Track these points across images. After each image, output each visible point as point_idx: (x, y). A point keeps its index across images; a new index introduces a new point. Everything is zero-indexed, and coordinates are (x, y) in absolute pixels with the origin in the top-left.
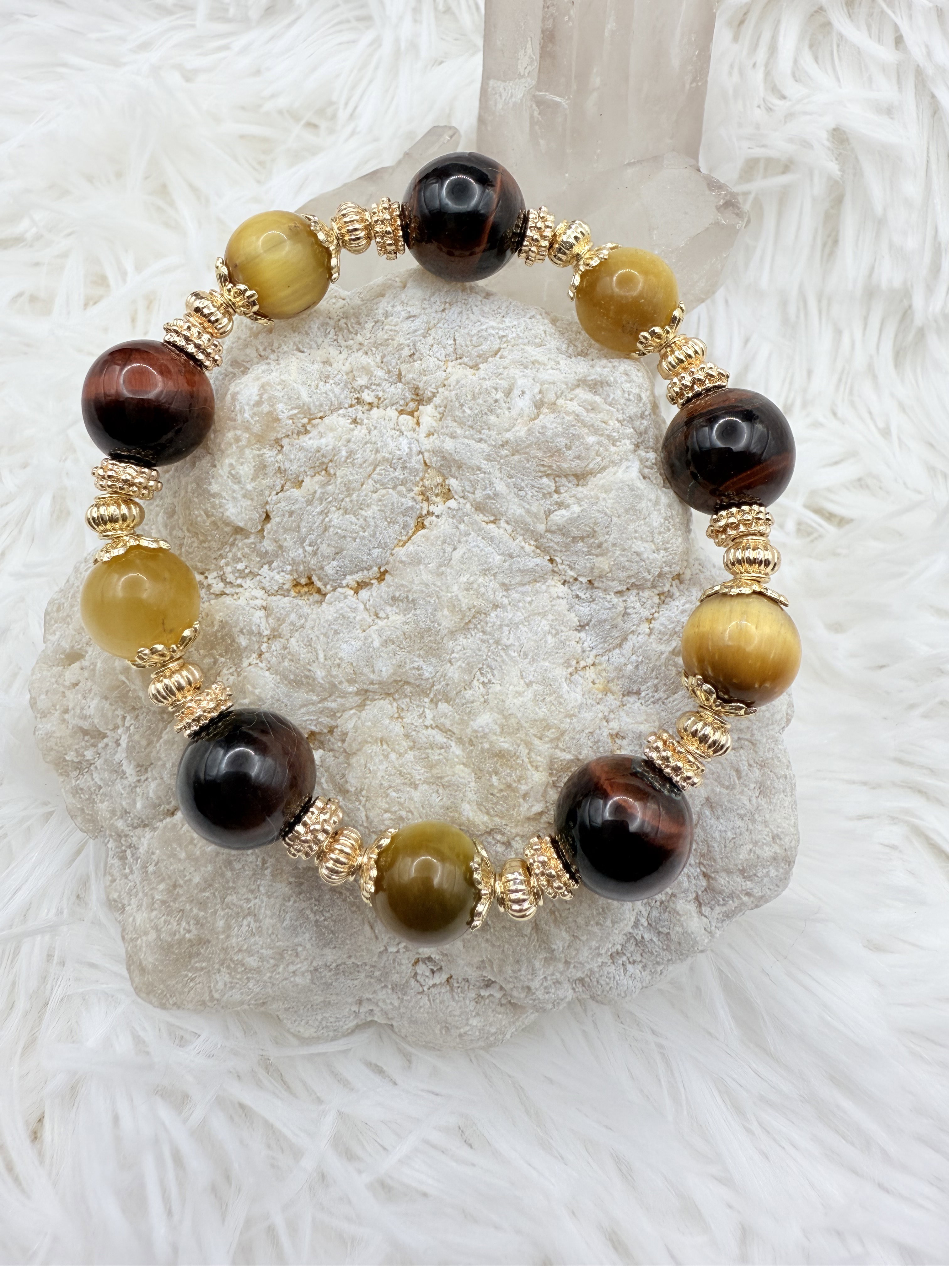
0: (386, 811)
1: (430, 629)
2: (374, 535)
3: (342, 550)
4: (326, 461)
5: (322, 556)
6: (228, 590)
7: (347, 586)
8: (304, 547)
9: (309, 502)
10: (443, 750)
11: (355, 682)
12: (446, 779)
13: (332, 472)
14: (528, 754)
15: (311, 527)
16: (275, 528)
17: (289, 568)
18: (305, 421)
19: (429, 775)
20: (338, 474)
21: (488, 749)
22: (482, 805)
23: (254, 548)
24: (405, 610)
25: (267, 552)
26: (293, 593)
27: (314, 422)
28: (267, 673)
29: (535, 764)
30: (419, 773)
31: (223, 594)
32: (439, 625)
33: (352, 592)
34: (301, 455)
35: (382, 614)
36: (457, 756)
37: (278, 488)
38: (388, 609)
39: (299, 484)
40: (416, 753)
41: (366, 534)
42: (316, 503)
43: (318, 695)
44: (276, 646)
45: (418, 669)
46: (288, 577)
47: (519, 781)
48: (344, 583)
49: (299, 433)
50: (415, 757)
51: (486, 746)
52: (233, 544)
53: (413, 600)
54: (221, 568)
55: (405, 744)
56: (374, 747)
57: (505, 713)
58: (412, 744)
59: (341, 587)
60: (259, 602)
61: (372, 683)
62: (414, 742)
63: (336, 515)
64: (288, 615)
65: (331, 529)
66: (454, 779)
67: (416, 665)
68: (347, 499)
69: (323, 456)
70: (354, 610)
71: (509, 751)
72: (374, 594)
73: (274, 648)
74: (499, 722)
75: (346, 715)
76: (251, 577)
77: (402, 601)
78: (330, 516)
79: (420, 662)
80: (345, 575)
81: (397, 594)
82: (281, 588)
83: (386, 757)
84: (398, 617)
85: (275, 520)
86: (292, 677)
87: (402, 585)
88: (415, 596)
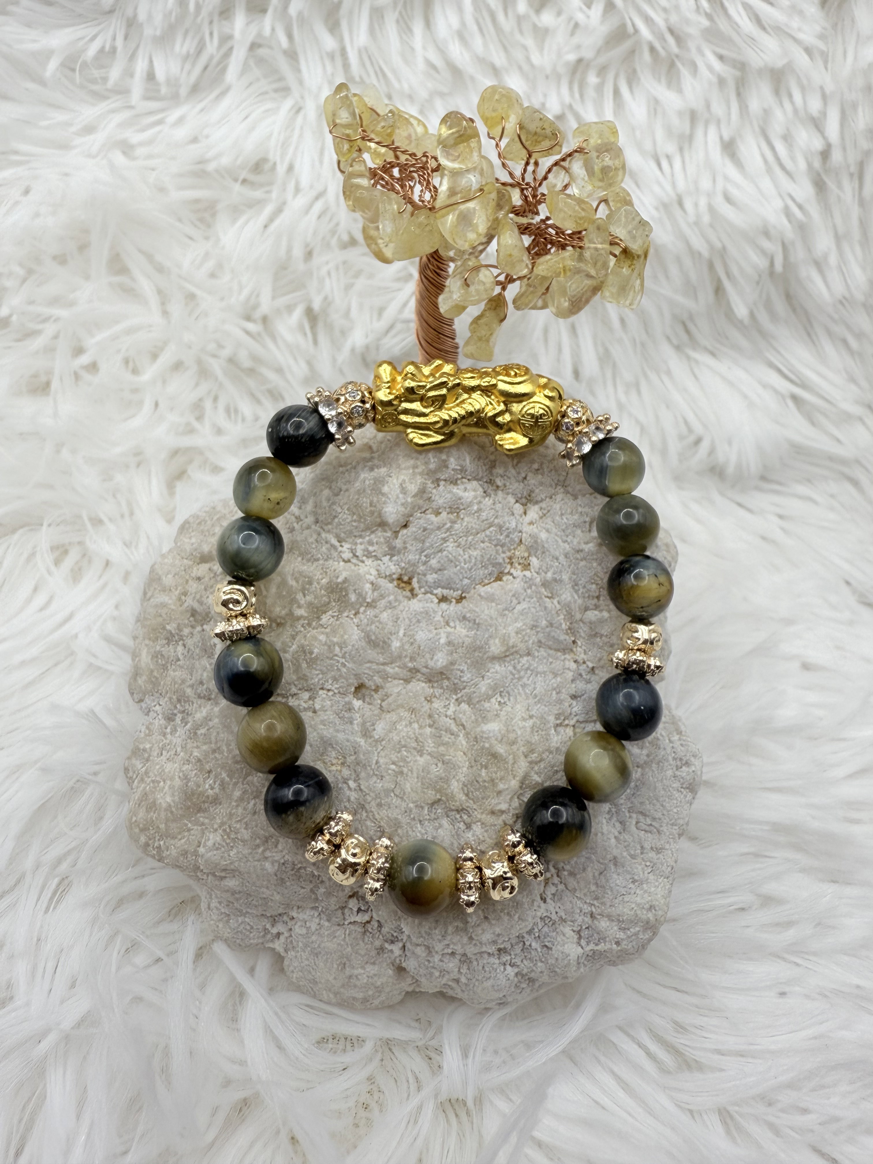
0: (393, 763)
1: (482, 647)
2: (471, 569)
3: (445, 569)
4: (462, 507)
5: (431, 566)
6: (354, 561)
7: (436, 595)
8: (421, 556)
9: (439, 528)
10: (453, 737)
11: (415, 661)
12: (447, 757)
13: (462, 516)
14: (513, 764)
15: (432, 545)
16: (409, 534)
17: (403, 565)
18: (460, 476)
19: (435, 750)
20: (466, 519)
21: (488, 748)
22: (466, 786)
23: (387, 542)
24: (470, 628)
25: (395, 547)
26: (395, 583)
27: (464, 480)
28: (356, 628)
29: (514, 773)
30: (430, 745)
31: (349, 561)
32: (489, 648)
33: (437, 601)
34: (449, 496)
35: (452, 624)
36: (462, 745)
37: (423, 510)
38: (457, 622)
39: (438, 513)
40: (433, 730)
41: (466, 566)
42: (443, 530)
43: (384, 659)
44: (370, 613)
45: (462, 671)
46: (399, 570)
47: (501, 779)
48: (435, 592)
49: (451, 482)
50: (431, 732)
51: (487, 745)
52: (373, 532)
53: (479, 624)
54: (356, 544)
55: (428, 721)
56: (406, 713)
57: (510, 727)
58: (432, 723)
59: (432, 593)
60: (372, 578)
61: (426, 667)
62: (434, 723)
63: (452, 545)
64: (389, 595)
65: (445, 553)
66: (454, 759)
67: (462, 668)
68: (465, 539)
69: (462, 504)
70: (435, 612)
71: (501, 755)
72: (452, 609)
73: (368, 613)
74: (503, 732)
75: (396, 682)
76: (373, 559)
77: (469, 621)
78: (448, 544)
79: (464, 667)
80: (438, 587)
81: (468, 615)
82: (390, 576)
83: (411, 723)
84: (463, 630)
85: (412, 529)
86: (373, 638)
87: (475, 611)
88: (481, 622)
